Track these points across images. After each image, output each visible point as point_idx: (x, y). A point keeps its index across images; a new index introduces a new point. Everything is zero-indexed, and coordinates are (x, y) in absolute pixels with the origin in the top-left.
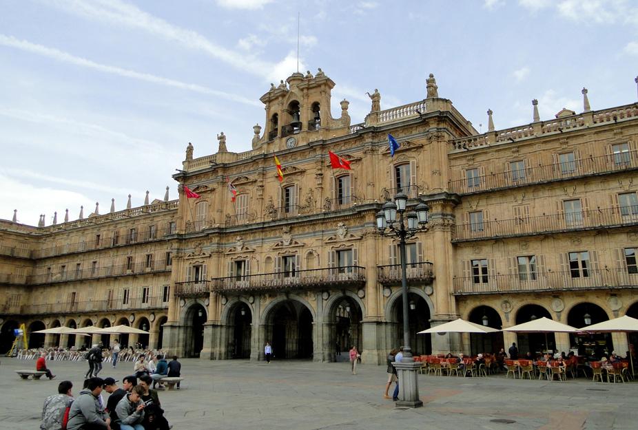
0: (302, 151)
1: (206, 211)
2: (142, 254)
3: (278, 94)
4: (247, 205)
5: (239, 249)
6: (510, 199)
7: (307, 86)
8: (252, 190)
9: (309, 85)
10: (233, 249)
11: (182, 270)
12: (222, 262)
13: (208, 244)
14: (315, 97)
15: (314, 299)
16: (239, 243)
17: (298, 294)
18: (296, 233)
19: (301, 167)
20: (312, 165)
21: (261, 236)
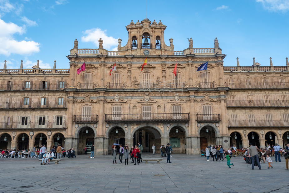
0: (154, 58)
1: (91, 78)
2: (38, 97)
3: (138, 27)
4: (120, 79)
5: (117, 100)
6: (246, 93)
7: (155, 27)
8: (124, 72)
9: (156, 27)
10: (113, 100)
11: (75, 108)
12: (105, 106)
13: (94, 96)
14: (158, 33)
15: (163, 126)
16: (117, 98)
17: (153, 124)
18: (151, 96)
19: (154, 65)
20: (159, 65)
21: (131, 95)
